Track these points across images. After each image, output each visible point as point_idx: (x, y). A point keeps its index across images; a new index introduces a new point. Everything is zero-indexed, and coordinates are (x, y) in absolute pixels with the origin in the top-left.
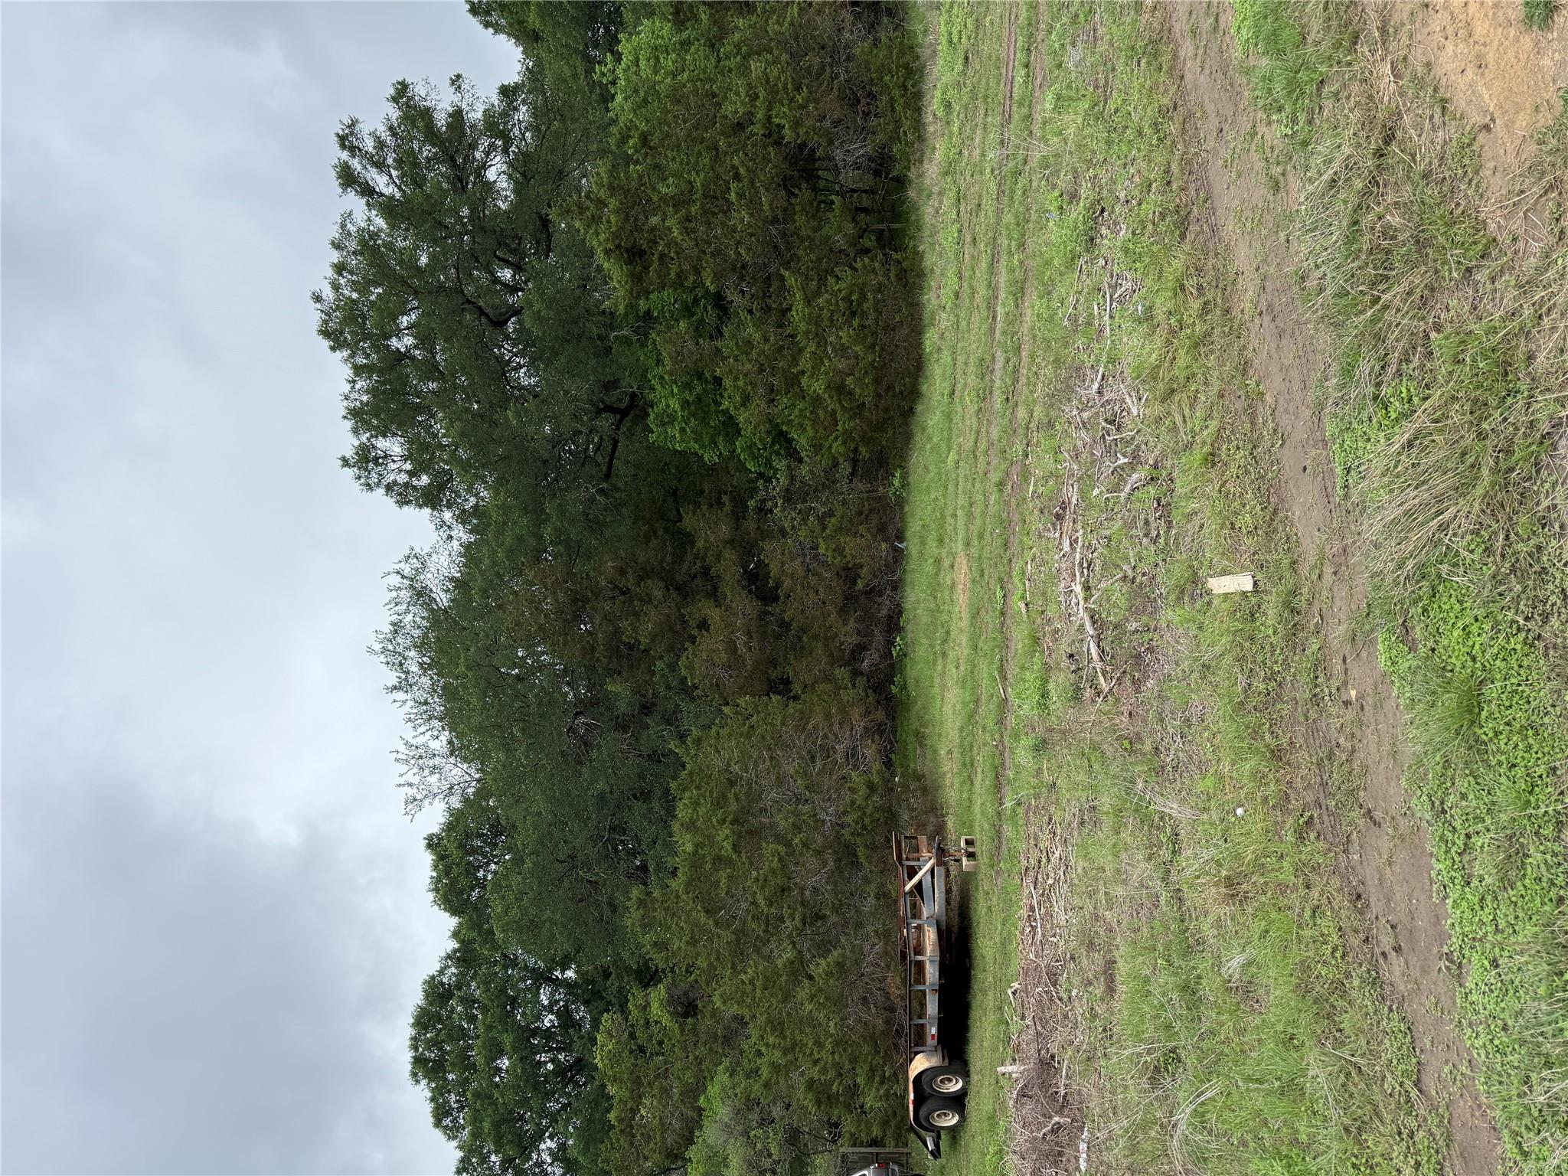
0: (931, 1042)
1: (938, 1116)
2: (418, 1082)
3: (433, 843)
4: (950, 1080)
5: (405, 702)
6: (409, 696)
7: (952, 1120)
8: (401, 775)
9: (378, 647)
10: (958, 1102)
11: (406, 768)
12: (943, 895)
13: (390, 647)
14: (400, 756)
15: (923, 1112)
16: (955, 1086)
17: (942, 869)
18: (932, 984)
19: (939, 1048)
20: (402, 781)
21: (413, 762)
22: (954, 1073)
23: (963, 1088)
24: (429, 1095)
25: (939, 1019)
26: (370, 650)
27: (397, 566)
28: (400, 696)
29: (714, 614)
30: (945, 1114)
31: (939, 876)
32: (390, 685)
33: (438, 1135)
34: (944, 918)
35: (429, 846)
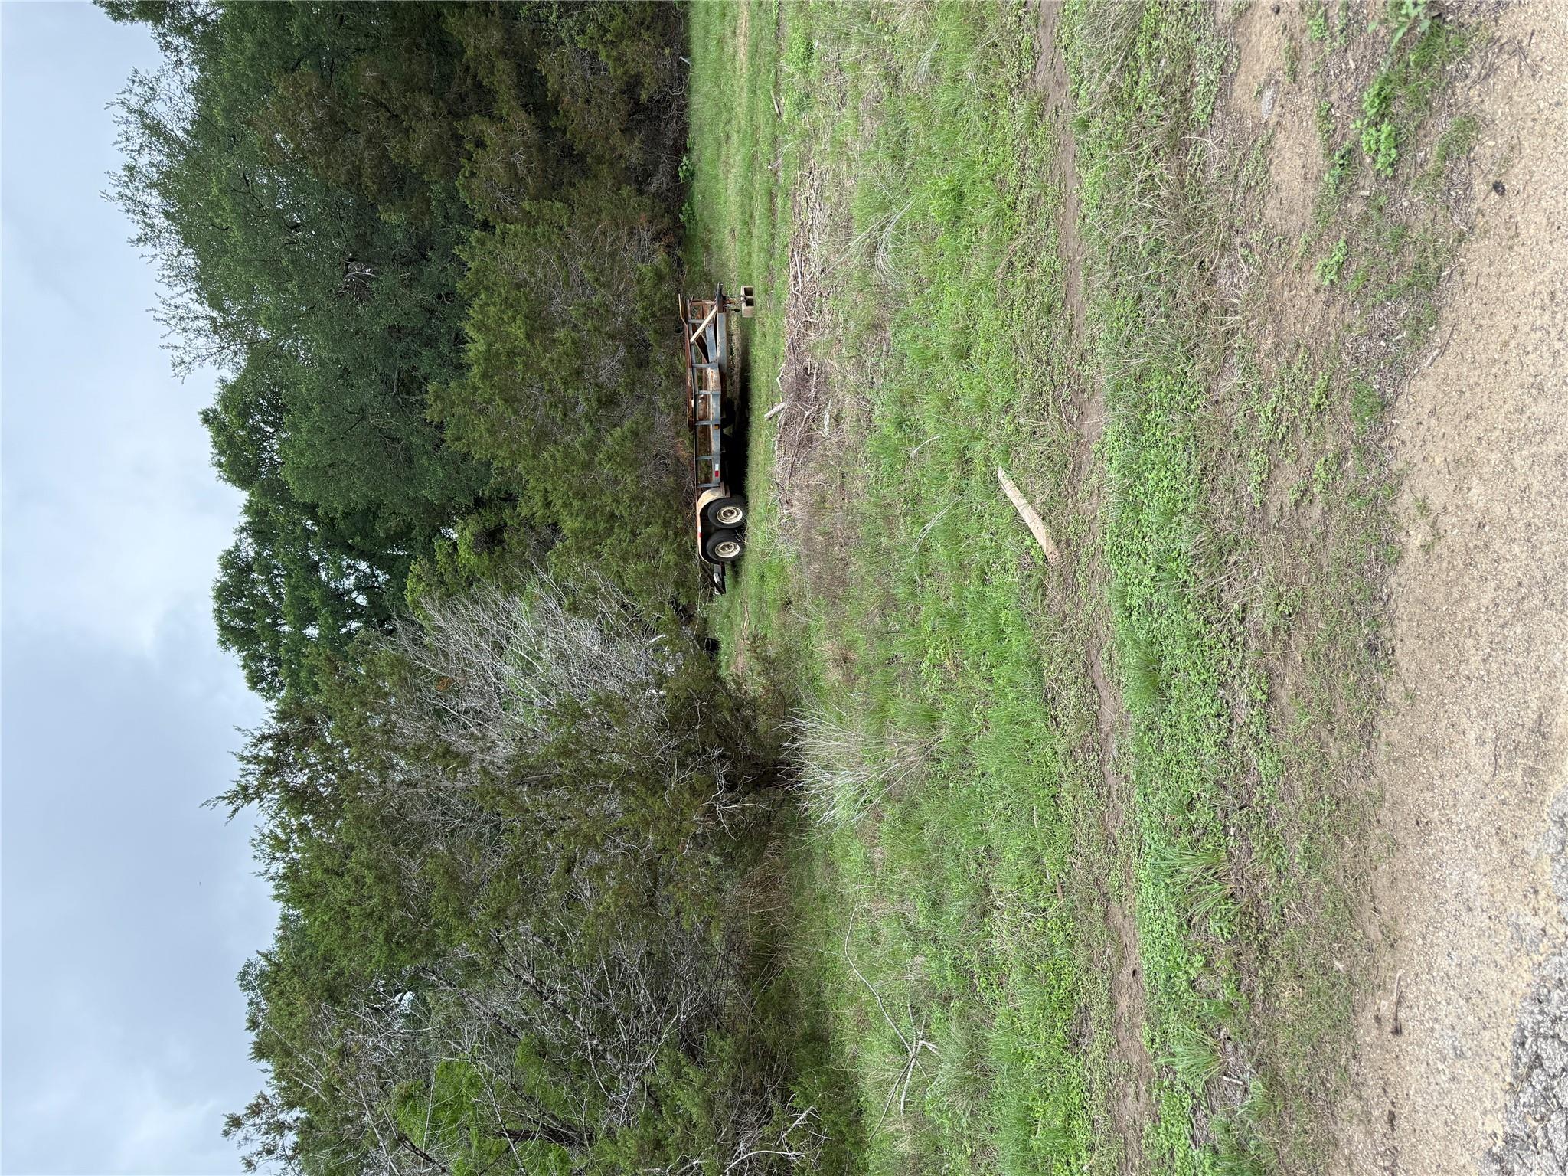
0: (716, 479)
1: (723, 549)
2: (227, 649)
3: (208, 417)
4: (732, 513)
5: (154, 257)
6: (158, 251)
7: (733, 552)
8: (163, 337)
9: (113, 192)
10: (738, 532)
11: (167, 329)
12: (725, 340)
13: (127, 192)
14: (159, 315)
15: (709, 544)
16: (735, 519)
17: (723, 315)
18: (715, 420)
19: (722, 484)
20: (164, 343)
21: (173, 322)
22: (735, 504)
23: (744, 520)
24: (241, 663)
25: (722, 455)
26: (104, 195)
27: (122, 97)
28: (148, 249)
29: (490, 132)
30: (728, 546)
31: (721, 323)
32: (135, 237)
33: (255, 695)
34: (725, 363)
35: (206, 421)
